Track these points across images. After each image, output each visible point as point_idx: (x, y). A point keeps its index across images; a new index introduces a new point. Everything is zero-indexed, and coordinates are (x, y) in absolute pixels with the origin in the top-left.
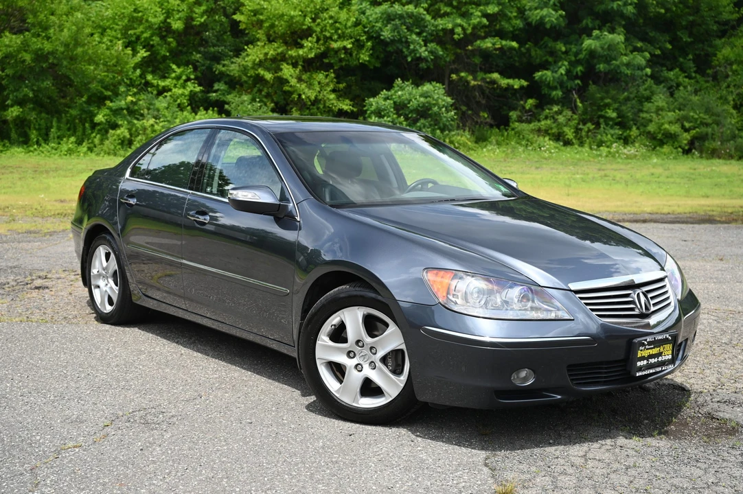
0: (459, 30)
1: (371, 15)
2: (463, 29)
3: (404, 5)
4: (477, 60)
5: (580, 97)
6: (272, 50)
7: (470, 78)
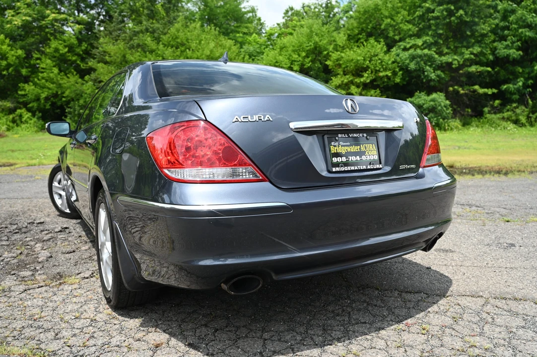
0: (456, 62)
1: (403, 56)
2: (458, 62)
3: (422, 49)
4: (464, 79)
5: (530, 98)
6: (347, 79)
7: (460, 89)
